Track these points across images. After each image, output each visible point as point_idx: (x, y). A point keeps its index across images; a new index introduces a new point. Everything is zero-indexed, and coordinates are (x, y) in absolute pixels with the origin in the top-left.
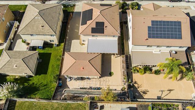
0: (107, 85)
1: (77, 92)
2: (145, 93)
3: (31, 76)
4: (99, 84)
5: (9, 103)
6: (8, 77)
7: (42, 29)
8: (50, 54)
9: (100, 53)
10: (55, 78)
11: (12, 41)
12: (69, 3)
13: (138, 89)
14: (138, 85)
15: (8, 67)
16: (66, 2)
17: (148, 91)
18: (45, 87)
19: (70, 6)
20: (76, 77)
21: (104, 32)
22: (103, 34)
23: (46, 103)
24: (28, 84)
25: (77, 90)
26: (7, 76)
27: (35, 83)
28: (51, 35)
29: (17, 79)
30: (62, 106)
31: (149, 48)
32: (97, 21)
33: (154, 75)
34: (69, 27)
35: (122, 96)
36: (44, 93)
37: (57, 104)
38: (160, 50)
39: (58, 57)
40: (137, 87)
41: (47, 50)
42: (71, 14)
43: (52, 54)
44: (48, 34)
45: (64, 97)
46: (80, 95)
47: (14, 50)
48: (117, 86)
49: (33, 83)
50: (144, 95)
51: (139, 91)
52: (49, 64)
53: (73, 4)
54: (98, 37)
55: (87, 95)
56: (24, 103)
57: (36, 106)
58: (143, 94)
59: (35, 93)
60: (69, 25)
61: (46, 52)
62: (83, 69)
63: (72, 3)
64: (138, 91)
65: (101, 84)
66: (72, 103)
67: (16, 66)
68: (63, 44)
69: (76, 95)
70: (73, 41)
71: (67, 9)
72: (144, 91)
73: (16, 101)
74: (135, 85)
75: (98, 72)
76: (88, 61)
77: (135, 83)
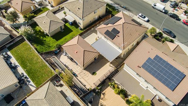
0: (83, 77)
1: (59, 64)
3: (48, 36)
4: (79, 72)
5: (21, 39)
6: (37, 27)
7: (78, 10)
8: (72, 31)
9: (99, 53)
10: (57, 45)
11: (60, 9)
13: (100, 100)
14: (104, 97)
15: (40, 20)
16: (117, 7)
18: (48, 47)
19: (117, 11)
20: (70, 56)
21: (114, 39)
22: (111, 40)
23: (36, 55)
24: (42, 39)
25: (60, 62)
26: (38, 25)
27: (46, 41)
28: (80, 18)
29: (41, 31)
30: (42, 64)
31: (137, 76)
32: (115, 28)
33: (125, 102)
35: (81, 91)
36: (43, 48)
37: (41, 60)
38: (147, 87)
40: (101, 98)
41: (72, 28)
42: (110, 15)
43: (73, 32)
44: (78, 15)
46: (58, 66)
47: (55, 15)
48: (89, 84)
49: (45, 40)
51: (100, 102)
52: (64, 37)
54: (108, 40)
55: (61, 70)
56: (28, 45)
57: (31, 51)
59: (38, 45)
60: (102, 22)
61: (70, 28)
64: (99, 101)
65: (80, 74)
66: (49, 67)
67: (44, 22)
69: (56, 64)
70: (93, 34)
71: (112, 11)
72: (104, 105)
73: (25, 40)
74: (102, 95)
75: (84, 62)
76: (83, 50)
77: (103, 94)
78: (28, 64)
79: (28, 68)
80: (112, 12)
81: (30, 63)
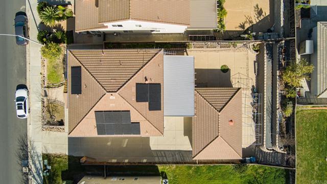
0: (246, 77)
2: (260, 13)
12: (37, 169)
13: (255, 23)
14: (246, 22)
16: (36, 177)
17: (257, 6)
19: (49, 168)
22: (162, 86)
32: (134, 99)
34: (114, 161)
39: (191, 172)
40: (251, 25)
45: (282, 149)
48: (248, 59)
50: (264, 14)
51: (258, 21)
53: (41, 159)
58: (263, 16)
62: (231, 121)
63: (37, 162)
64: (257, 23)
68: (161, 168)
70: (153, 148)
71: (60, 173)
72: (256, 12)
74: (246, 28)
75: (235, 94)
76: (219, 114)
77: (244, 28)
78: (316, 168)
79: (321, 162)
80: (63, 172)
81: (313, 168)
